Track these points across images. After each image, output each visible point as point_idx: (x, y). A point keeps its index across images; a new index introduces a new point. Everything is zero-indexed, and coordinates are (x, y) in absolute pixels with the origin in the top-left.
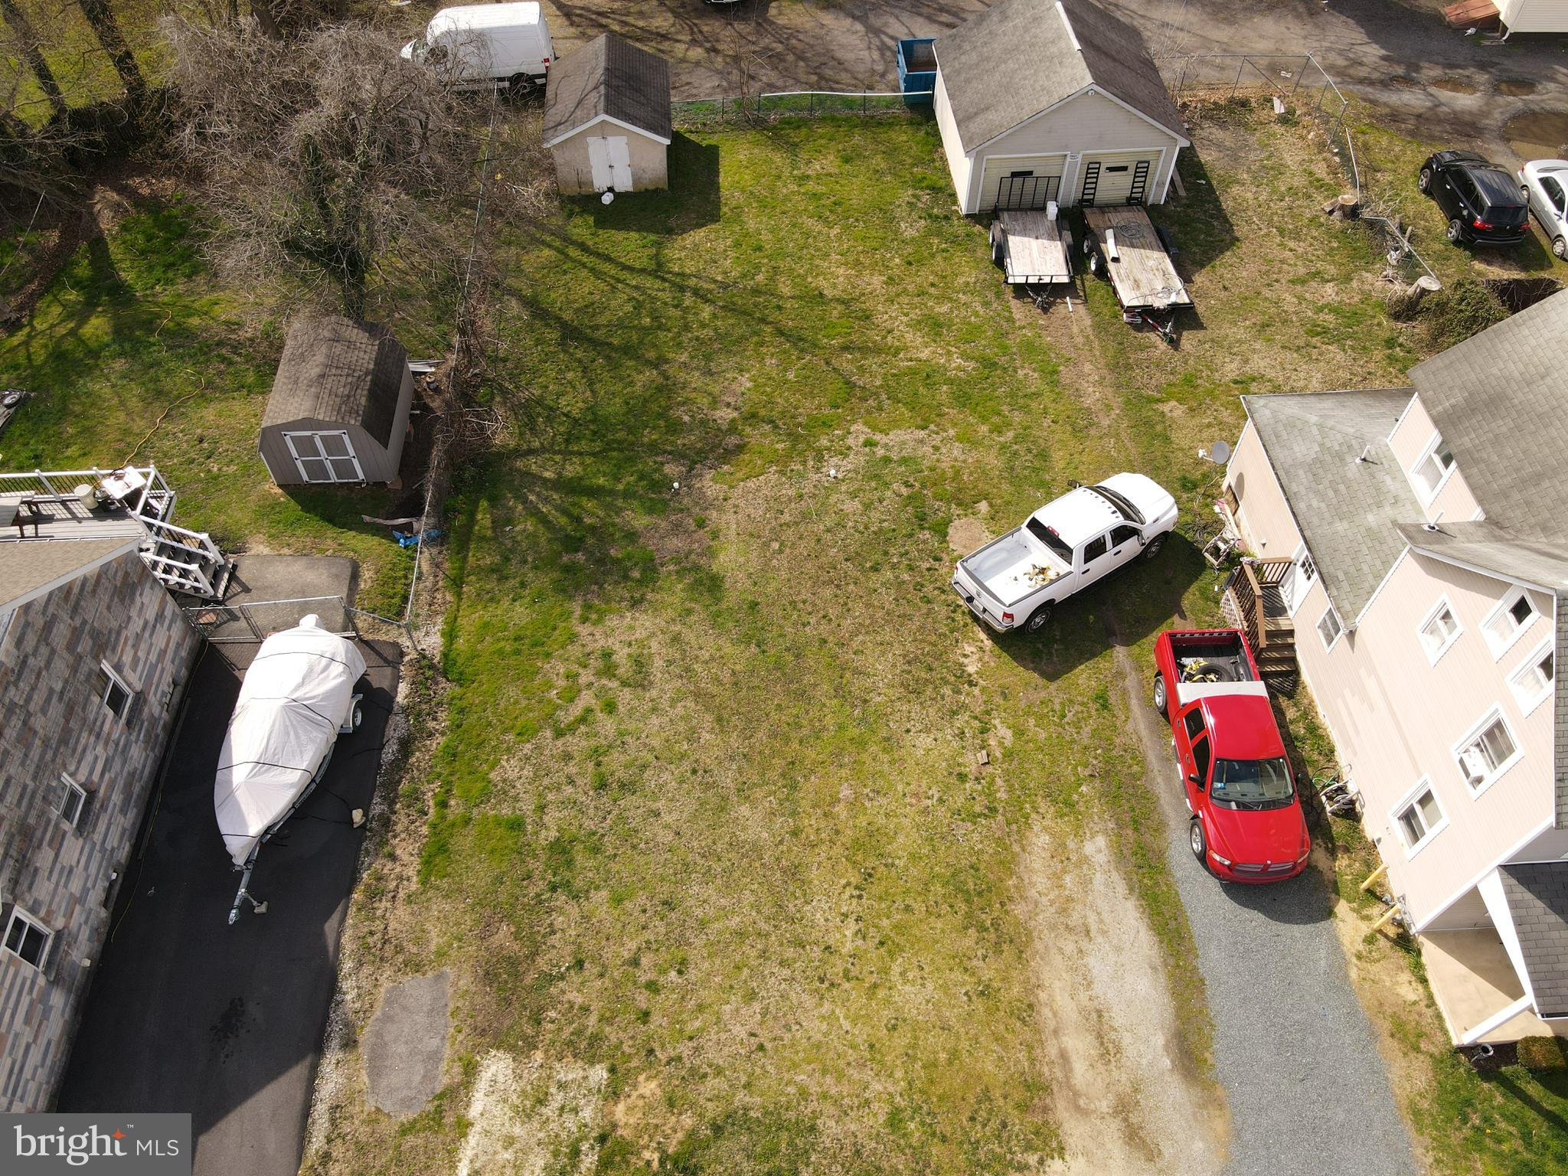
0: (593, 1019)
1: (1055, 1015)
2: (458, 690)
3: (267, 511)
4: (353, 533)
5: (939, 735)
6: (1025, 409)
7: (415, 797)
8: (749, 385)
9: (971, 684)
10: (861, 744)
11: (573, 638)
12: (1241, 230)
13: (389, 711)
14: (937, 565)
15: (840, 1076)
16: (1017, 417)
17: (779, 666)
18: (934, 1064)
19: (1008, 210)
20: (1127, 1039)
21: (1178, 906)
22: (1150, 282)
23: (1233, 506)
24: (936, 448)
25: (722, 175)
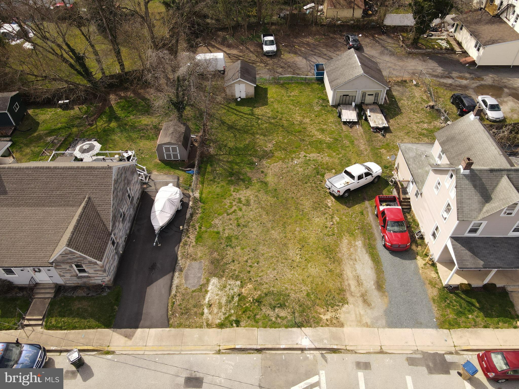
0: (237, 272)
1: (347, 276)
2: (203, 205)
3: (156, 165)
4: (177, 171)
5: (321, 218)
6: (345, 150)
7: (194, 226)
8: (275, 143)
9: (329, 208)
10: (302, 219)
11: (231, 195)
12: (403, 111)
13: (188, 208)
14: (321, 183)
15: (295, 286)
16: (343, 152)
17: (282, 202)
18: (318, 284)
19: (342, 104)
20: (364, 282)
21: (378, 256)
22: (378, 121)
23: (397, 172)
24: (322, 158)
25: (268, 95)
